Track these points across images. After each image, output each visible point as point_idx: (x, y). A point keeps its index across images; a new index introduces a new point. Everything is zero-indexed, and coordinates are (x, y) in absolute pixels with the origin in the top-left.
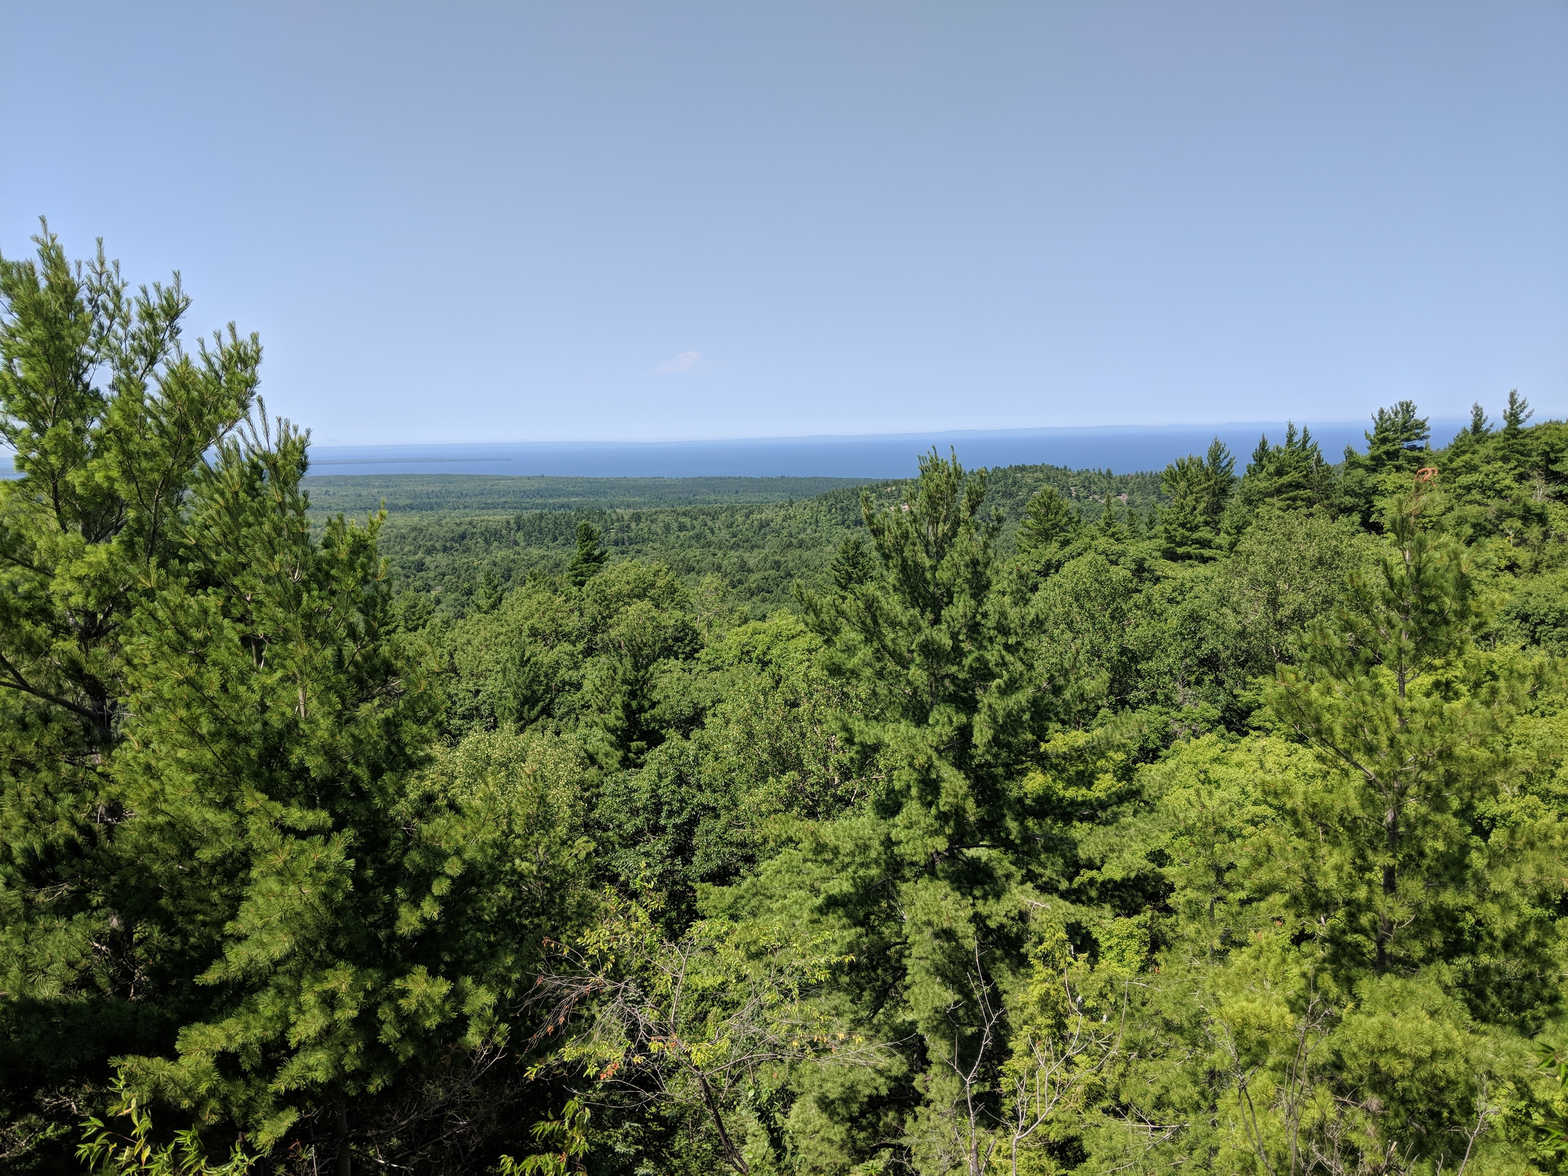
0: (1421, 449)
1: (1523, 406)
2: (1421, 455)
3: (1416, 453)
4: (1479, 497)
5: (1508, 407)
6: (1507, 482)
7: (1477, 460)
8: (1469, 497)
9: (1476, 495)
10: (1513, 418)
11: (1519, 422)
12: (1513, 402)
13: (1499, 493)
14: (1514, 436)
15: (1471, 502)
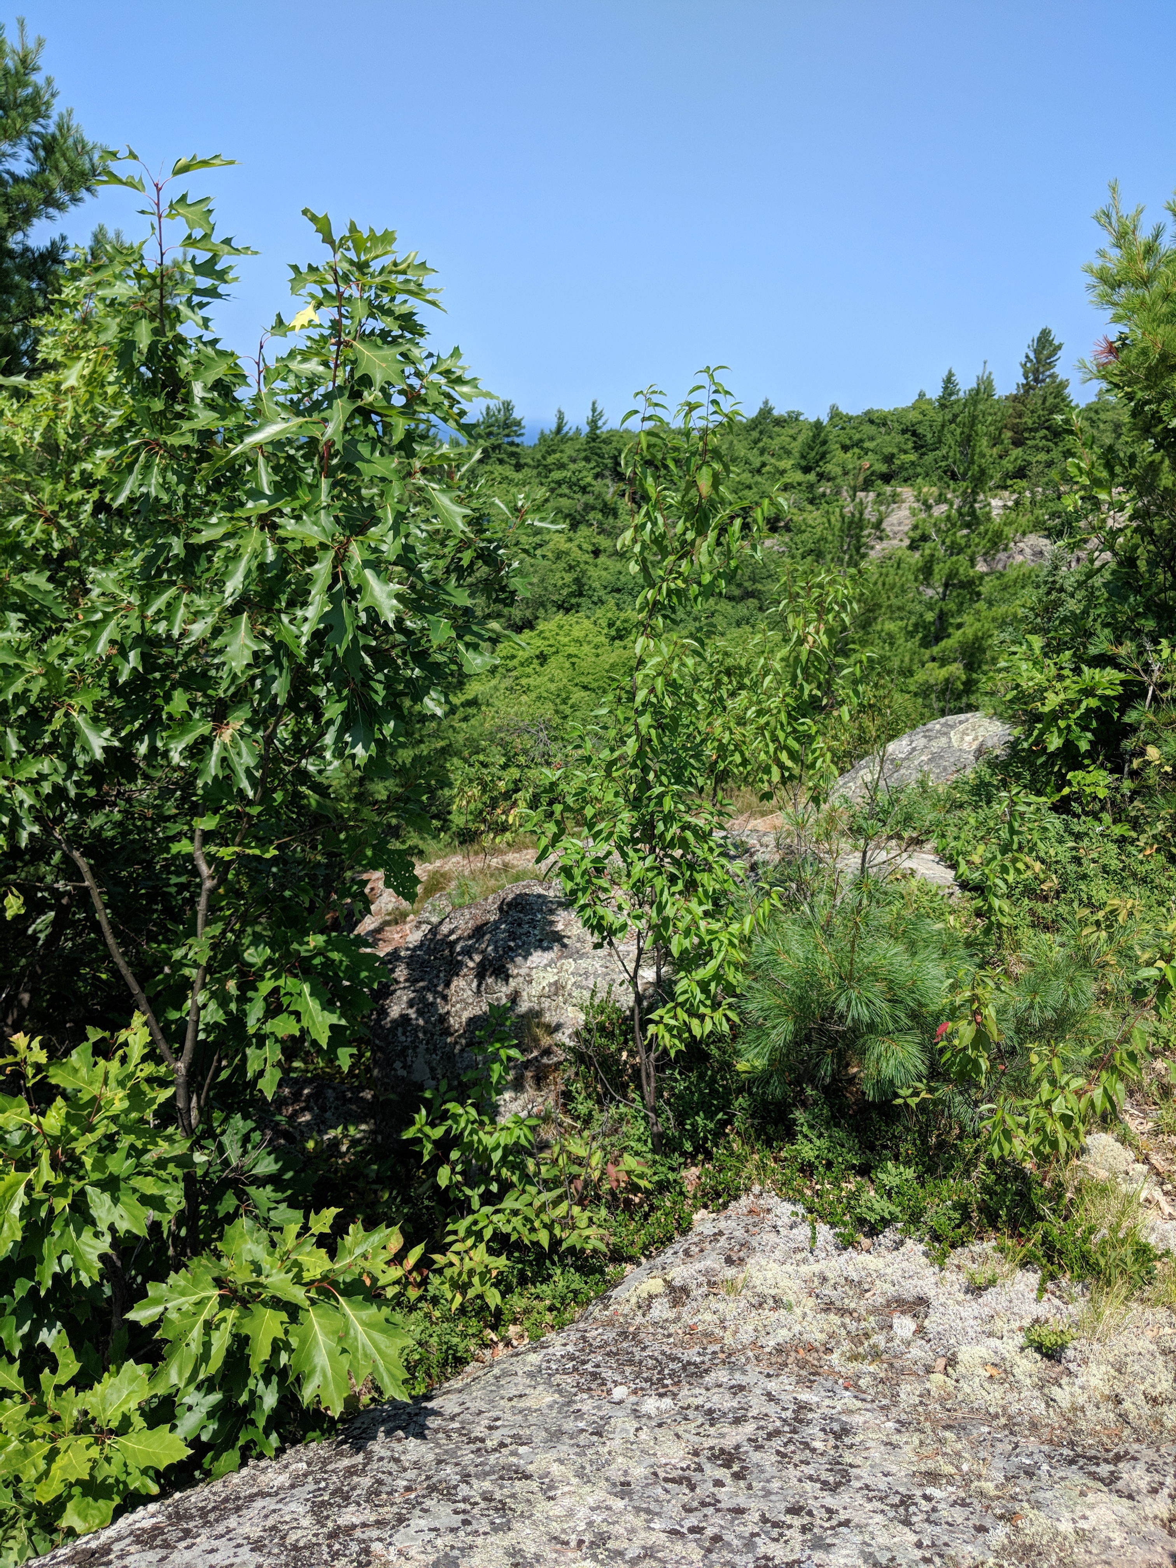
0: (518, 445)
1: (601, 415)
2: (518, 450)
3: (514, 449)
4: (567, 491)
5: (590, 414)
6: (589, 479)
7: (565, 460)
8: (560, 491)
9: (565, 490)
10: (593, 424)
11: (597, 428)
12: (594, 410)
13: (584, 490)
14: (594, 440)
15: (561, 496)
